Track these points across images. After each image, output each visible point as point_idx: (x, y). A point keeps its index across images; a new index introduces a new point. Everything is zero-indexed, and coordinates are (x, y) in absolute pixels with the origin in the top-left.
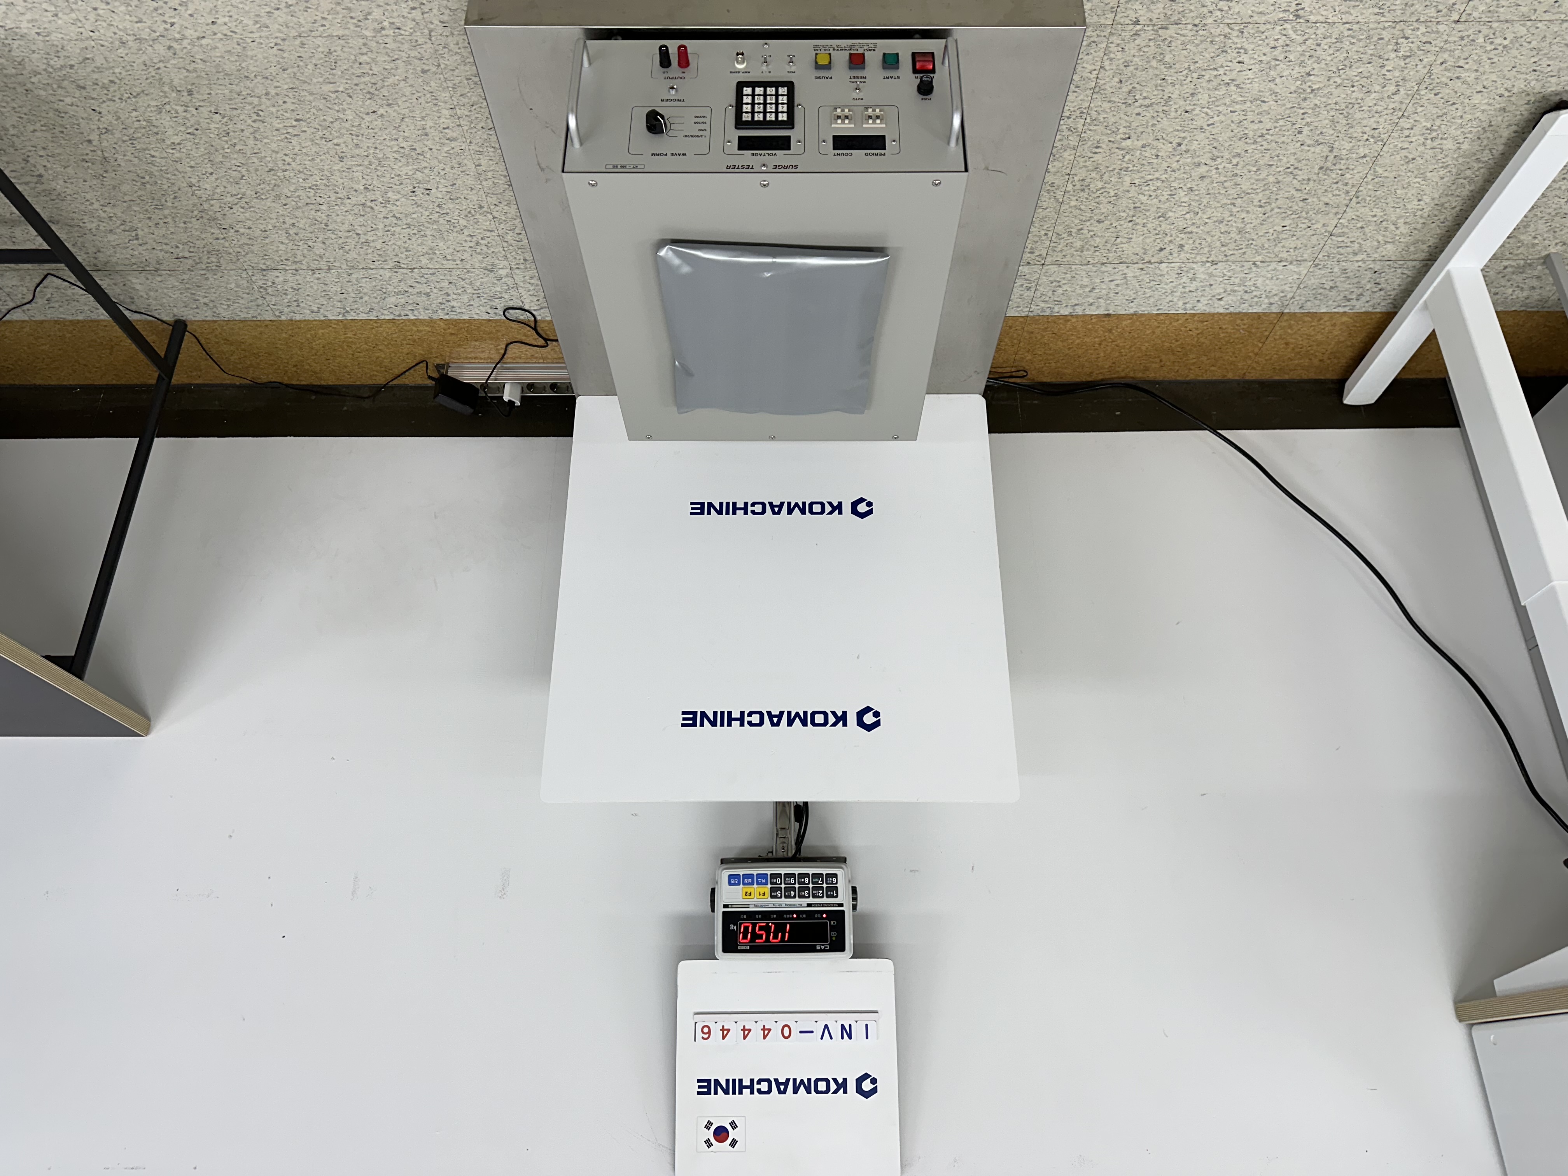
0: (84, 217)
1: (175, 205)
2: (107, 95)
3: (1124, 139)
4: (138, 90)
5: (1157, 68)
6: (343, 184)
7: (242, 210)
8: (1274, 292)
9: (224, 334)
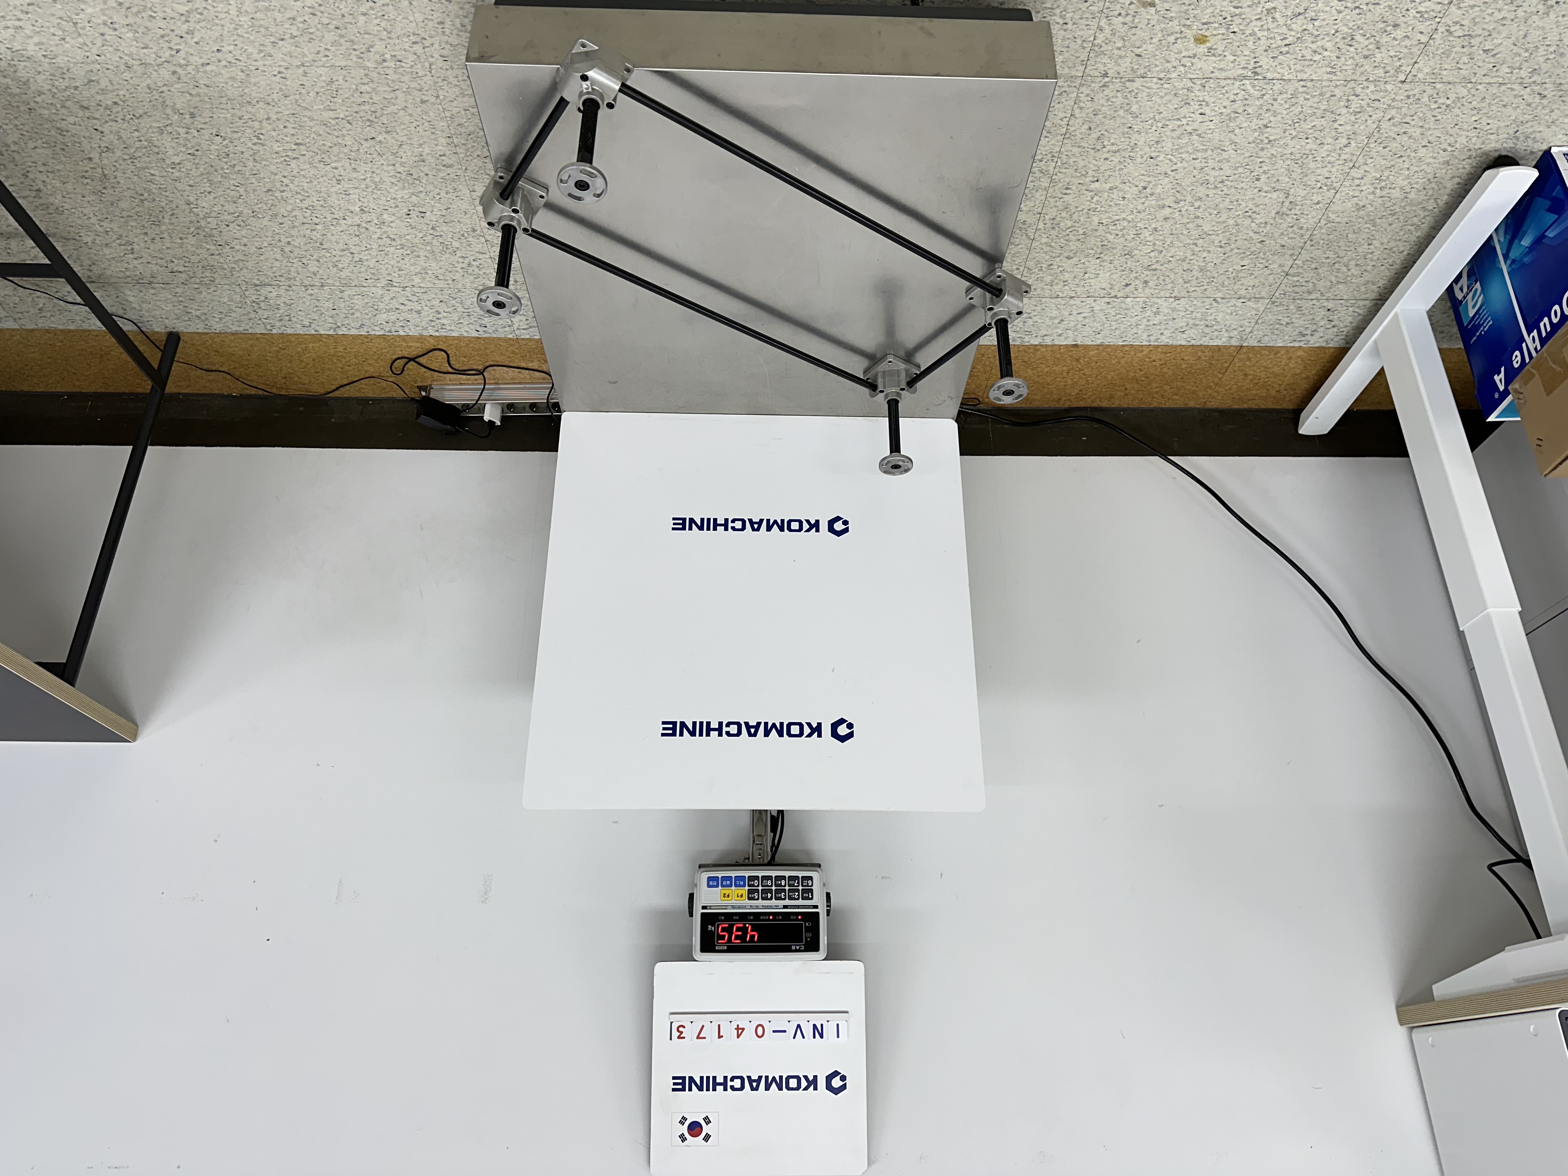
0: (81, 231)
1: (172, 222)
2: (110, 115)
3: (1093, 182)
4: (141, 112)
5: (1123, 117)
6: (339, 205)
7: (238, 228)
8: (1233, 327)
9: (215, 346)
